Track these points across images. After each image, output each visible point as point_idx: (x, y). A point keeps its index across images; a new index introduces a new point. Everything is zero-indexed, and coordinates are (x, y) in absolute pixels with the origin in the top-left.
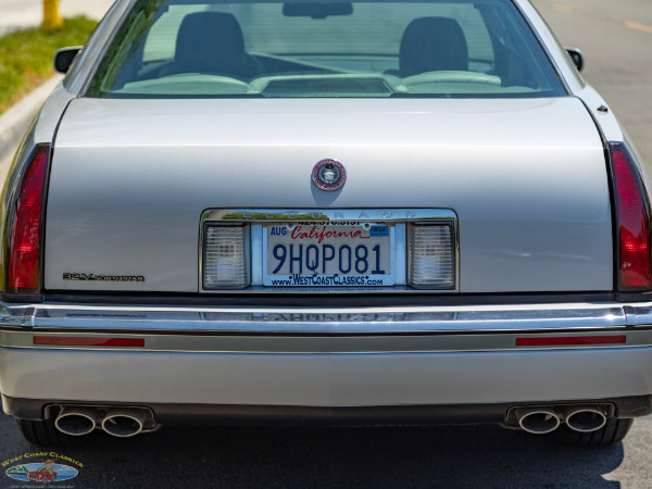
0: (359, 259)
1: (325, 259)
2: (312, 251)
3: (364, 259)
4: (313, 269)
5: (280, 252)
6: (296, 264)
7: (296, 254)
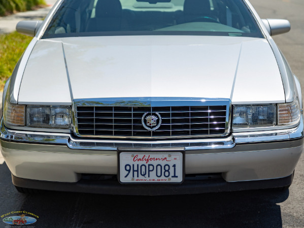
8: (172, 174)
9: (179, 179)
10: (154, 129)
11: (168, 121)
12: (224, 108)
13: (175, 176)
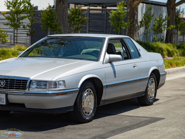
8: (2, 101)
9: (4, 103)
10: (2, 86)
11: (8, 84)
12: (27, 81)
13: (3, 102)
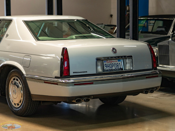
0: (117, 66)
1: (113, 66)
2: (110, 65)
3: (118, 66)
4: (111, 68)
5: (106, 65)
6: (108, 67)
7: (108, 66)
